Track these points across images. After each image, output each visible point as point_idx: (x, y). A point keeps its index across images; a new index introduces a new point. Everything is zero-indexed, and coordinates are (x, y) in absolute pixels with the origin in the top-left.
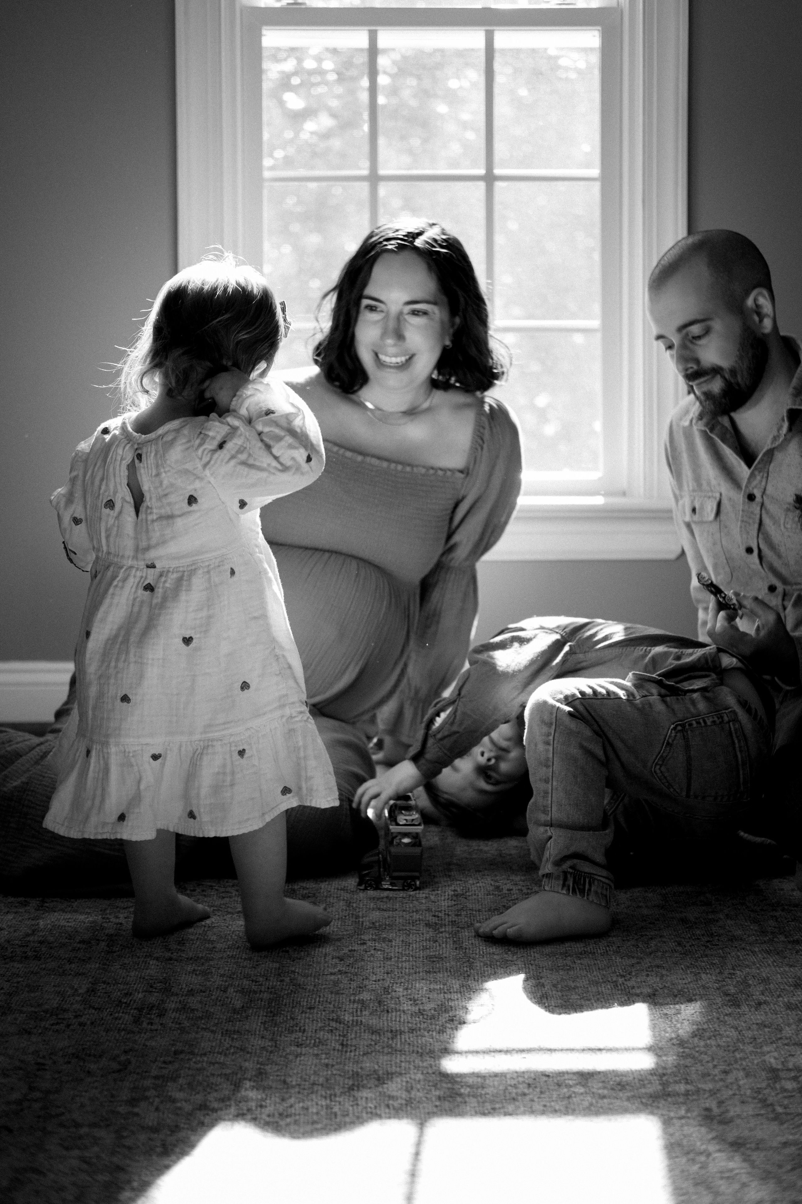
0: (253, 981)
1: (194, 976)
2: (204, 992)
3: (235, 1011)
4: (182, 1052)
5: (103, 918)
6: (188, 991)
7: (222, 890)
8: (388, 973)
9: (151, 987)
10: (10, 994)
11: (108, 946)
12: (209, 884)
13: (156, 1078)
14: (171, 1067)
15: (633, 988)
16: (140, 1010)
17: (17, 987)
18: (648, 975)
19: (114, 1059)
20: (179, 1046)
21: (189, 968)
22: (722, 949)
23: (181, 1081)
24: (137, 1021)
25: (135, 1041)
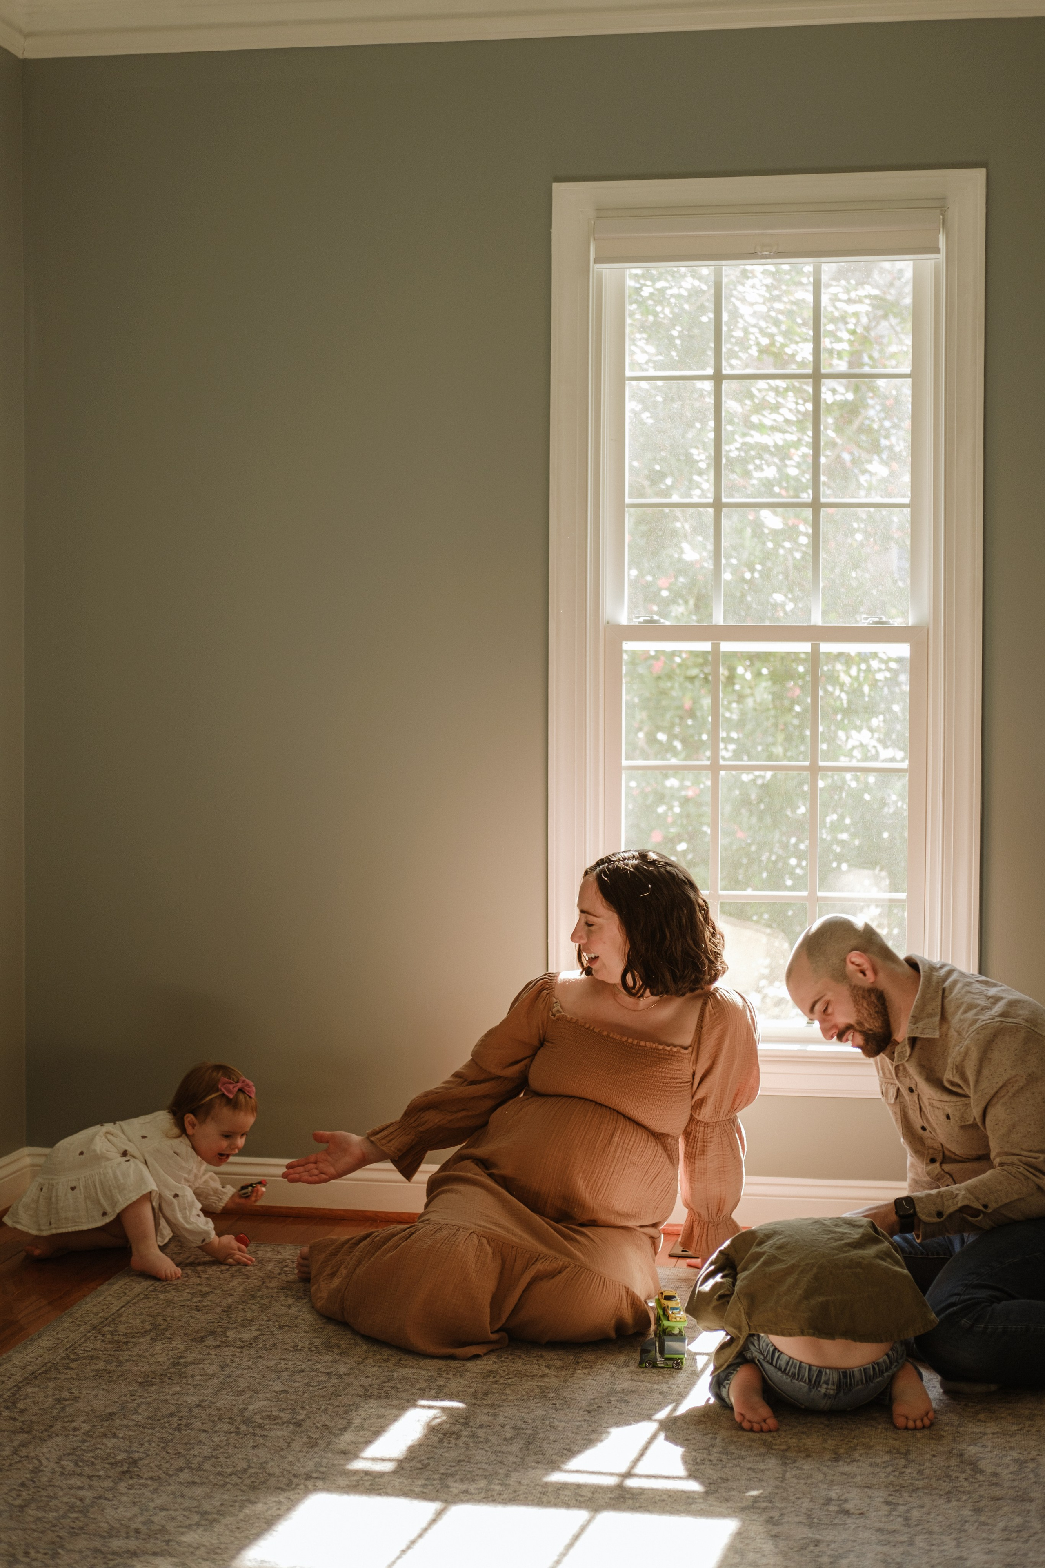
3: (505, 1439)
10: (365, 1419)
13: (442, 1474)
14: (453, 1469)
15: (776, 1445)
16: (445, 1434)
19: (420, 1462)
20: (462, 1457)
21: (485, 1411)
23: (457, 1477)
24: (441, 1441)
25: (436, 1453)
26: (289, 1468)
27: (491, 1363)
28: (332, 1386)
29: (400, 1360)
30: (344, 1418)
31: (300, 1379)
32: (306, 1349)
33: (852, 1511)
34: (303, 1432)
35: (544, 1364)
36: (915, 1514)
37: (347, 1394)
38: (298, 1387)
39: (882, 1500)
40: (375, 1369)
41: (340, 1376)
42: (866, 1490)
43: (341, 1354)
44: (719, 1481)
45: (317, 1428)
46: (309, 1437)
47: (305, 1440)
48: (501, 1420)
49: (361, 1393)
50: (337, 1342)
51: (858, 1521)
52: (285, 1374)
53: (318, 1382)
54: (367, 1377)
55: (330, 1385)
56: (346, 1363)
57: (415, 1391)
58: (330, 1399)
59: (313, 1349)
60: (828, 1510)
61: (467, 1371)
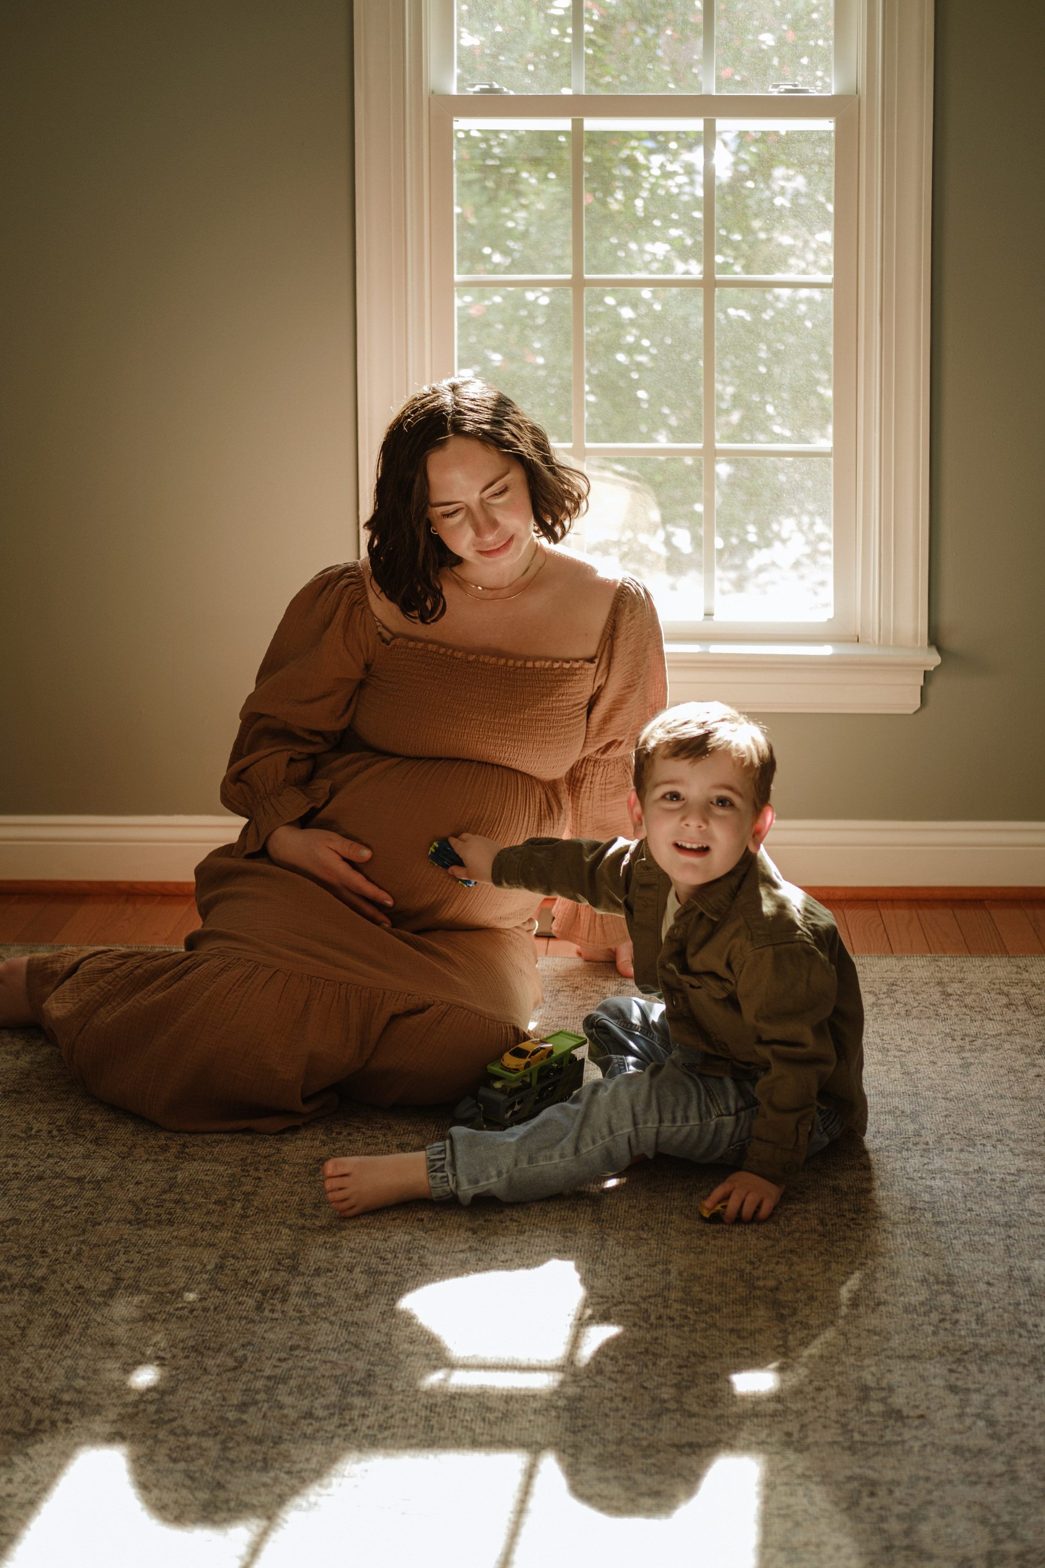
0: (381, 1258)
1: (324, 1250)
2: (331, 1271)
3: (357, 1297)
4: (298, 1347)
5: (243, 1171)
6: (315, 1270)
7: (369, 1133)
8: (517, 1252)
9: (279, 1263)
10: (139, 1270)
11: (243, 1208)
12: (357, 1124)
13: (269, 1378)
14: (284, 1365)
16: (264, 1293)
17: (147, 1261)
18: (777, 1263)
19: (231, 1354)
20: (296, 1340)
21: (320, 1240)
22: (863, 1230)
23: (292, 1383)
24: (259, 1307)
25: (254, 1333)
26: (25, 1385)
27: (317, 1143)
28: (86, 1205)
29: (184, 1146)
30: (107, 1269)
31: (38, 1195)
32: (44, 1134)
33: (906, 1411)
34: (43, 1304)
35: (395, 1142)
36: (999, 1409)
37: (109, 1220)
38: (34, 1211)
39: (942, 1383)
40: (149, 1166)
41: (97, 1184)
42: (913, 1363)
43: (96, 1141)
44: (693, 1359)
45: (67, 1293)
46: (55, 1314)
47: (49, 1320)
48: (346, 1257)
49: (131, 1217)
50: (89, 1117)
51: (919, 1433)
52: (15, 1184)
53: (65, 1198)
54: (138, 1183)
55: (83, 1202)
56: (105, 1158)
57: (212, 1207)
58: (84, 1231)
59: (55, 1133)
60: (869, 1413)
61: (284, 1162)
